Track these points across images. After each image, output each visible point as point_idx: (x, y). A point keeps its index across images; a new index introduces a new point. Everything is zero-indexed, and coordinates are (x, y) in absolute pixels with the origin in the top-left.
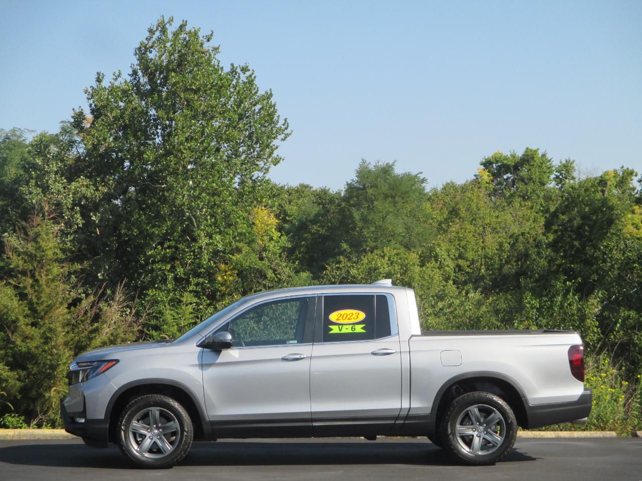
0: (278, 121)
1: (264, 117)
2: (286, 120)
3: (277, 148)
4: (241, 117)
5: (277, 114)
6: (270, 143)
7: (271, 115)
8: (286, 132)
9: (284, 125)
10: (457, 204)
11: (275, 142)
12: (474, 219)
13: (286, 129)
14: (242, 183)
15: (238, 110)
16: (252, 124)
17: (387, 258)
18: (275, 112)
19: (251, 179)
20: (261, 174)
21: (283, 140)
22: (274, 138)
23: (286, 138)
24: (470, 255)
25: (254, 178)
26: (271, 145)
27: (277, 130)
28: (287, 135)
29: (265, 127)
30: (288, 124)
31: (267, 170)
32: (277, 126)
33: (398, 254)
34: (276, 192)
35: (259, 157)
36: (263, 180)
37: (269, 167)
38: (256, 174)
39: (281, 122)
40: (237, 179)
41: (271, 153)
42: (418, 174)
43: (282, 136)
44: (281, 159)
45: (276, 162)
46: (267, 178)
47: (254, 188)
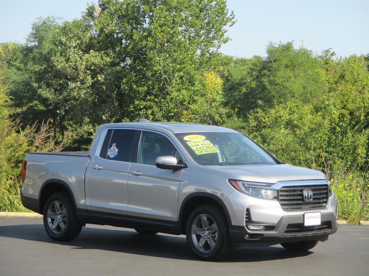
0: (227, 13)
1: (217, 10)
2: (232, 12)
3: (226, 31)
4: (201, 10)
5: (227, 8)
6: (221, 28)
7: (223, 9)
8: (233, 20)
9: (231, 15)
10: (344, 71)
11: (225, 28)
12: (356, 82)
13: (233, 18)
14: (203, 55)
15: (199, 5)
16: (210, 14)
17: (288, 109)
18: (225, 6)
19: (208, 52)
20: (215, 49)
21: (231, 26)
22: (225, 25)
23: (232, 24)
24: (350, 106)
25: (210, 52)
26: (222, 29)
27: (226, 20)
28: (234, 23)
29: (219, 17)
30: (234, 15)
31: (219, 46)
32: (226, 16)
33: (297, 106)
34: (227, 61)
35: (214, 38)
36: (216, 53)
37: (221, 45)
38: (212, 49)
39: (229, 13)
40: (199, 52)
41: (222, 35)
42: (329, 50)
43: (230, 23)
44: (229, 39)
45: (225, 41)
46: (219, 52)
47: (210, 58)
